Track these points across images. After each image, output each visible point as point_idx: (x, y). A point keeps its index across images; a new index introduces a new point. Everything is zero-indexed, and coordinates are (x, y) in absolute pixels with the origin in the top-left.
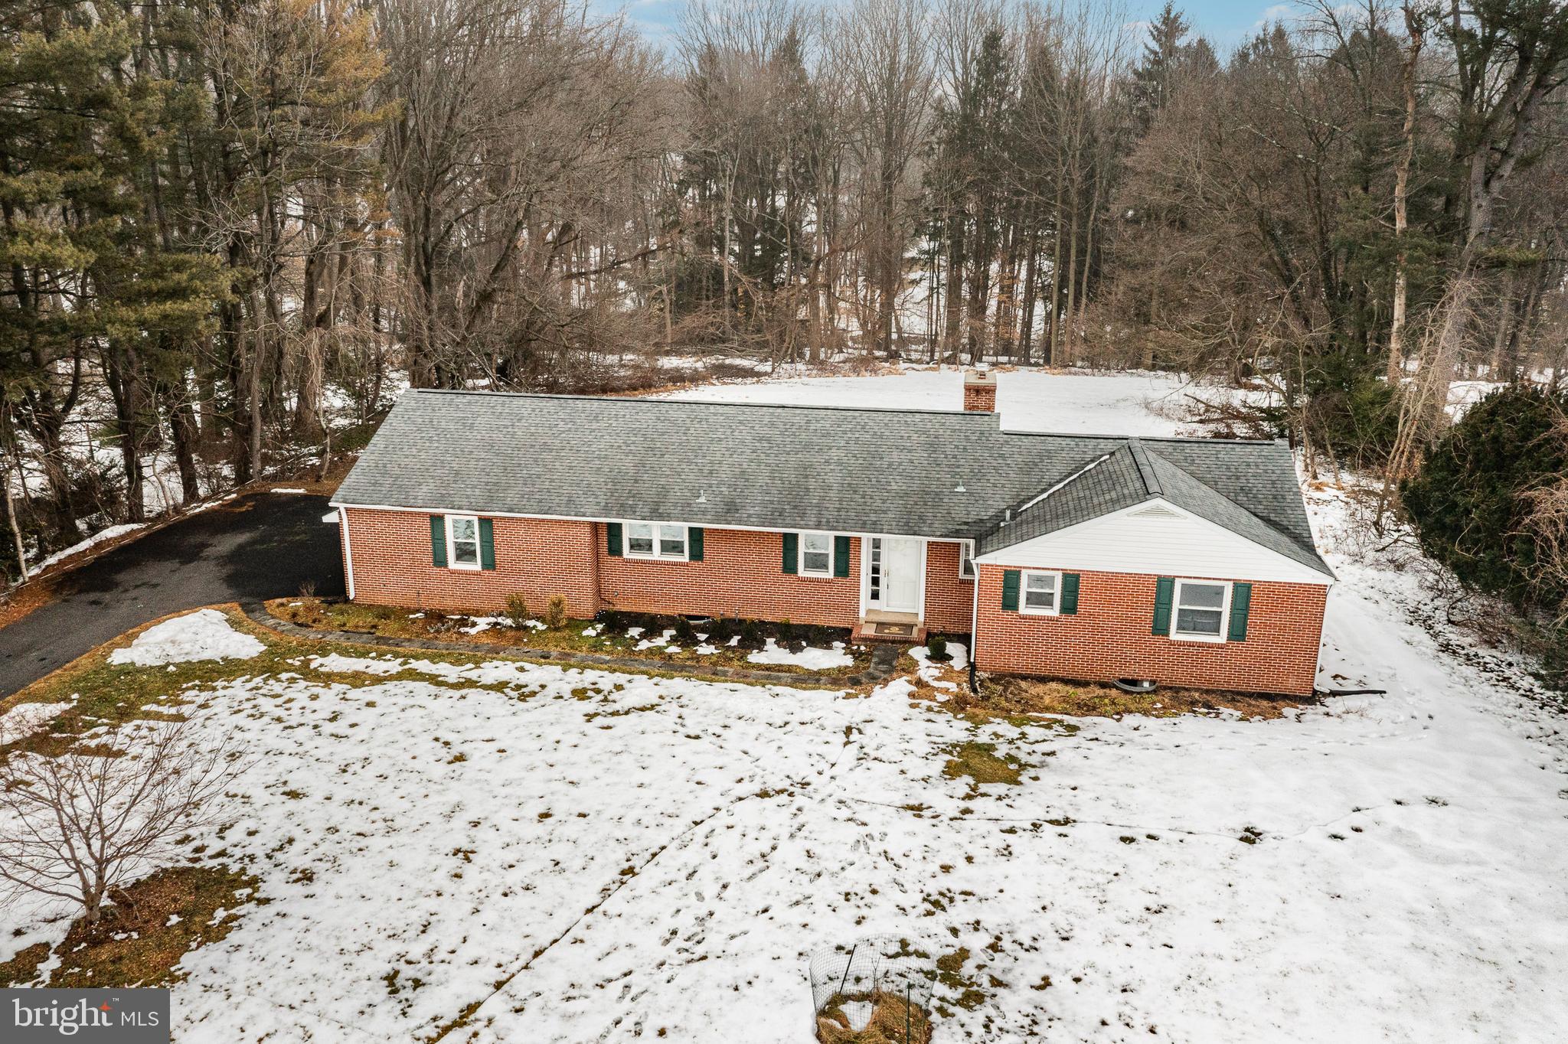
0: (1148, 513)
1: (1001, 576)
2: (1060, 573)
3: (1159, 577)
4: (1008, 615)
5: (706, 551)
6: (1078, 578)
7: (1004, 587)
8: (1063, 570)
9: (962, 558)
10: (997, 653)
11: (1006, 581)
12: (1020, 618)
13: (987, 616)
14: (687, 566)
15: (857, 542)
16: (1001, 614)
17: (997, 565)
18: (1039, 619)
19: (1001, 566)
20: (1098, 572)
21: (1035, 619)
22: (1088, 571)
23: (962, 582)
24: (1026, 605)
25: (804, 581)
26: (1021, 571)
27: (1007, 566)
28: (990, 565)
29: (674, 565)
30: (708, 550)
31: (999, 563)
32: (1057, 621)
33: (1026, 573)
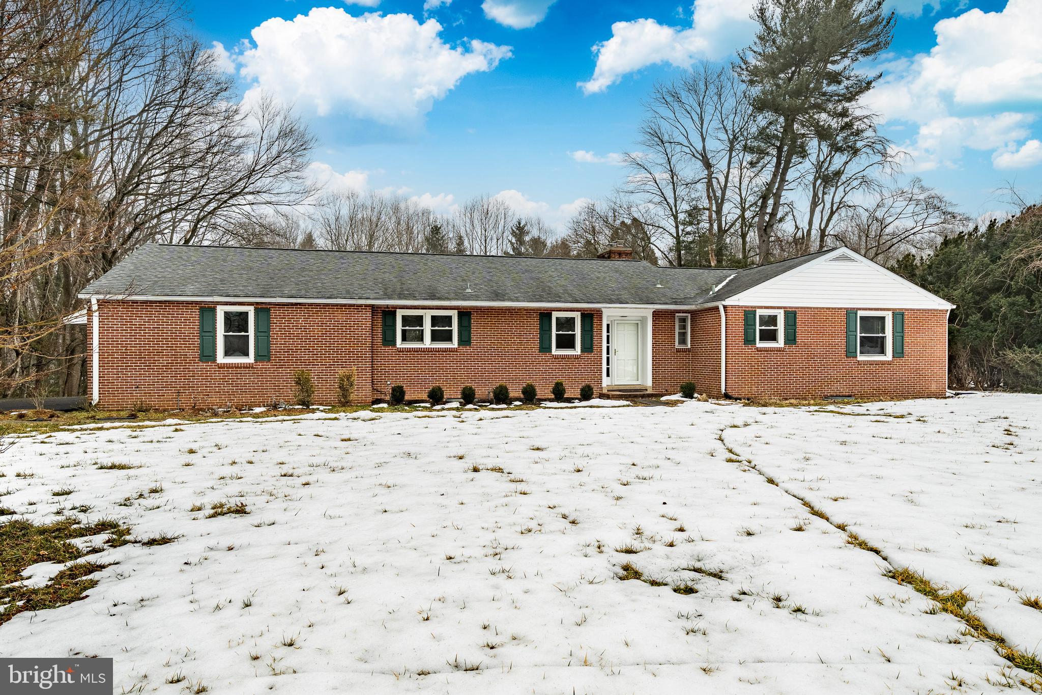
0: (837, 259)
1: (742, 315)
2: (782, 311)
3: (847, 309)
4: (748, 349)
5: (474, 338)
6: (795, 313)
7: (744, 325)
8: (784, 308)
9: (677, 331)
10: (742, 383)
11: (746, 319)
12: (758, 351)
13: (733, 352)
14: (456, 352)
15: (599, 313)
16: (743, 349)
17: (739, 307)
18: (771, 351)
19: (742, 307)
20: (808, 308)
21: (768, 351)
22: (802, 308)
23: (678, 351)
24: (760, 340)
25: (558, 358)
26: (755, 311)
27: (746, 307)
28: (732, 306)
29: (445, 352)
30: (475, 336)
31: (741, 304)
32: (783, 351)
33: (759, 312)
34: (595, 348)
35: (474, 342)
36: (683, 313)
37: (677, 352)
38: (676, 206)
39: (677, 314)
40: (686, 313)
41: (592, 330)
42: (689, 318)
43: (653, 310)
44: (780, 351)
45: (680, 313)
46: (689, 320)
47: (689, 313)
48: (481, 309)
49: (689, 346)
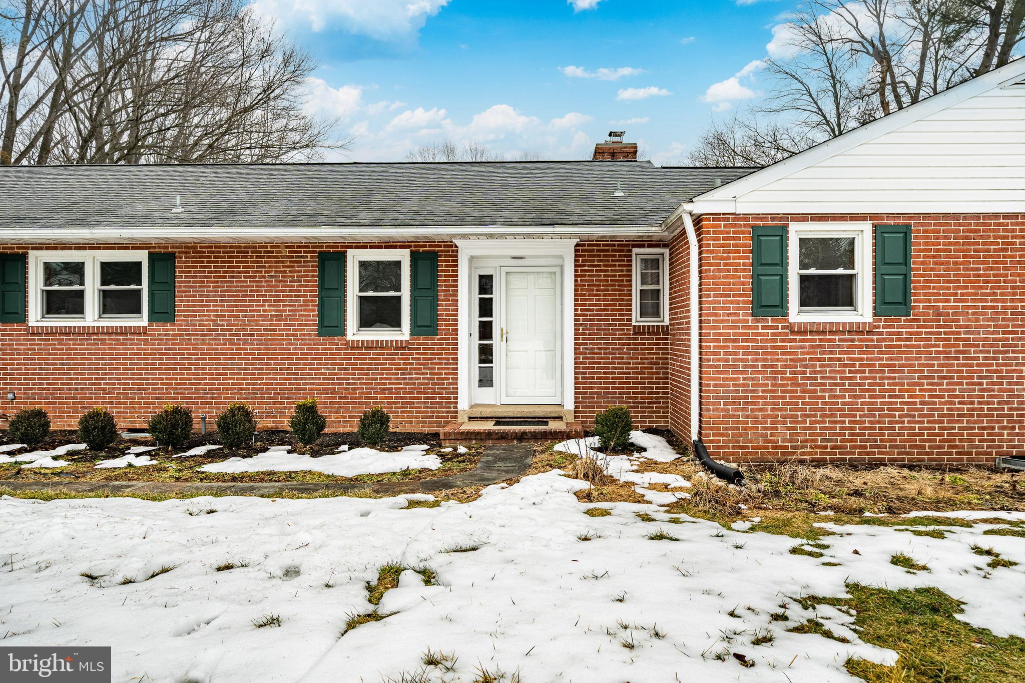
1: (745, 239)
2: (867, 227)
4: (766, 329)
5: (181, 304)
6: (906, 232)
7: (752, 264)
8: (873, 217)
9: (637, 286)
10: (748, 416)
11: (757, 251)
12: (793, 332)
13: (720, 334)
14: (145, 334)
15: (451, 251)
16: (750, 328)
17: (736, 216)
18: (831, 332)
19: (745, 217)
20: (946, 215)
21: (824, 332)
22: (927, 216)
23: (638, 331)
24: (802, 304)
25: (358, 348)
26: (786, 227)
27: (757, 217)
28: (717, 216)
29: (121, 334)
30: (182, 301)
31: (741, 209)
32: (869, 333)
33: (796, 232)
34: (442, 325)
35: (180, 315)
36: (650, 246)
37: (635, 334)
38: (839, 125)
39: (636, 250)
40: (658, 246)
41: (433, 286)
42: (667, 257)
43: (576, 241)
44: (862, 333)
45: (643, 246)
46: (667, 263)
47: (665, 246)
48: (196, 247)
49: (667, 322)
